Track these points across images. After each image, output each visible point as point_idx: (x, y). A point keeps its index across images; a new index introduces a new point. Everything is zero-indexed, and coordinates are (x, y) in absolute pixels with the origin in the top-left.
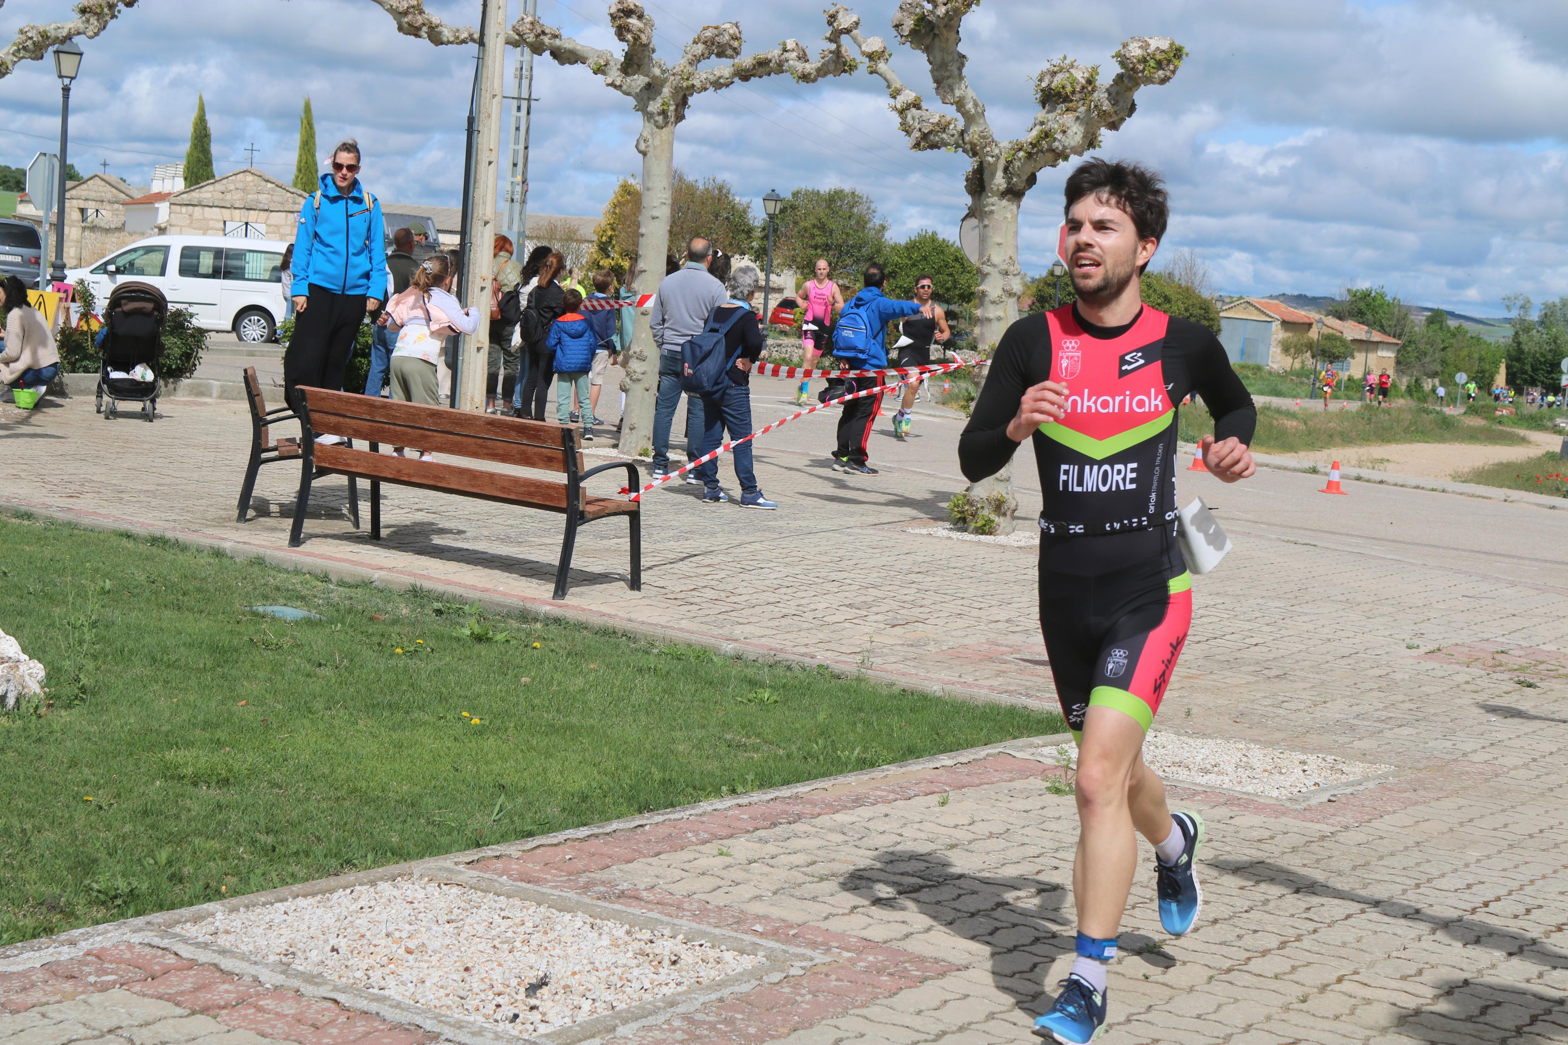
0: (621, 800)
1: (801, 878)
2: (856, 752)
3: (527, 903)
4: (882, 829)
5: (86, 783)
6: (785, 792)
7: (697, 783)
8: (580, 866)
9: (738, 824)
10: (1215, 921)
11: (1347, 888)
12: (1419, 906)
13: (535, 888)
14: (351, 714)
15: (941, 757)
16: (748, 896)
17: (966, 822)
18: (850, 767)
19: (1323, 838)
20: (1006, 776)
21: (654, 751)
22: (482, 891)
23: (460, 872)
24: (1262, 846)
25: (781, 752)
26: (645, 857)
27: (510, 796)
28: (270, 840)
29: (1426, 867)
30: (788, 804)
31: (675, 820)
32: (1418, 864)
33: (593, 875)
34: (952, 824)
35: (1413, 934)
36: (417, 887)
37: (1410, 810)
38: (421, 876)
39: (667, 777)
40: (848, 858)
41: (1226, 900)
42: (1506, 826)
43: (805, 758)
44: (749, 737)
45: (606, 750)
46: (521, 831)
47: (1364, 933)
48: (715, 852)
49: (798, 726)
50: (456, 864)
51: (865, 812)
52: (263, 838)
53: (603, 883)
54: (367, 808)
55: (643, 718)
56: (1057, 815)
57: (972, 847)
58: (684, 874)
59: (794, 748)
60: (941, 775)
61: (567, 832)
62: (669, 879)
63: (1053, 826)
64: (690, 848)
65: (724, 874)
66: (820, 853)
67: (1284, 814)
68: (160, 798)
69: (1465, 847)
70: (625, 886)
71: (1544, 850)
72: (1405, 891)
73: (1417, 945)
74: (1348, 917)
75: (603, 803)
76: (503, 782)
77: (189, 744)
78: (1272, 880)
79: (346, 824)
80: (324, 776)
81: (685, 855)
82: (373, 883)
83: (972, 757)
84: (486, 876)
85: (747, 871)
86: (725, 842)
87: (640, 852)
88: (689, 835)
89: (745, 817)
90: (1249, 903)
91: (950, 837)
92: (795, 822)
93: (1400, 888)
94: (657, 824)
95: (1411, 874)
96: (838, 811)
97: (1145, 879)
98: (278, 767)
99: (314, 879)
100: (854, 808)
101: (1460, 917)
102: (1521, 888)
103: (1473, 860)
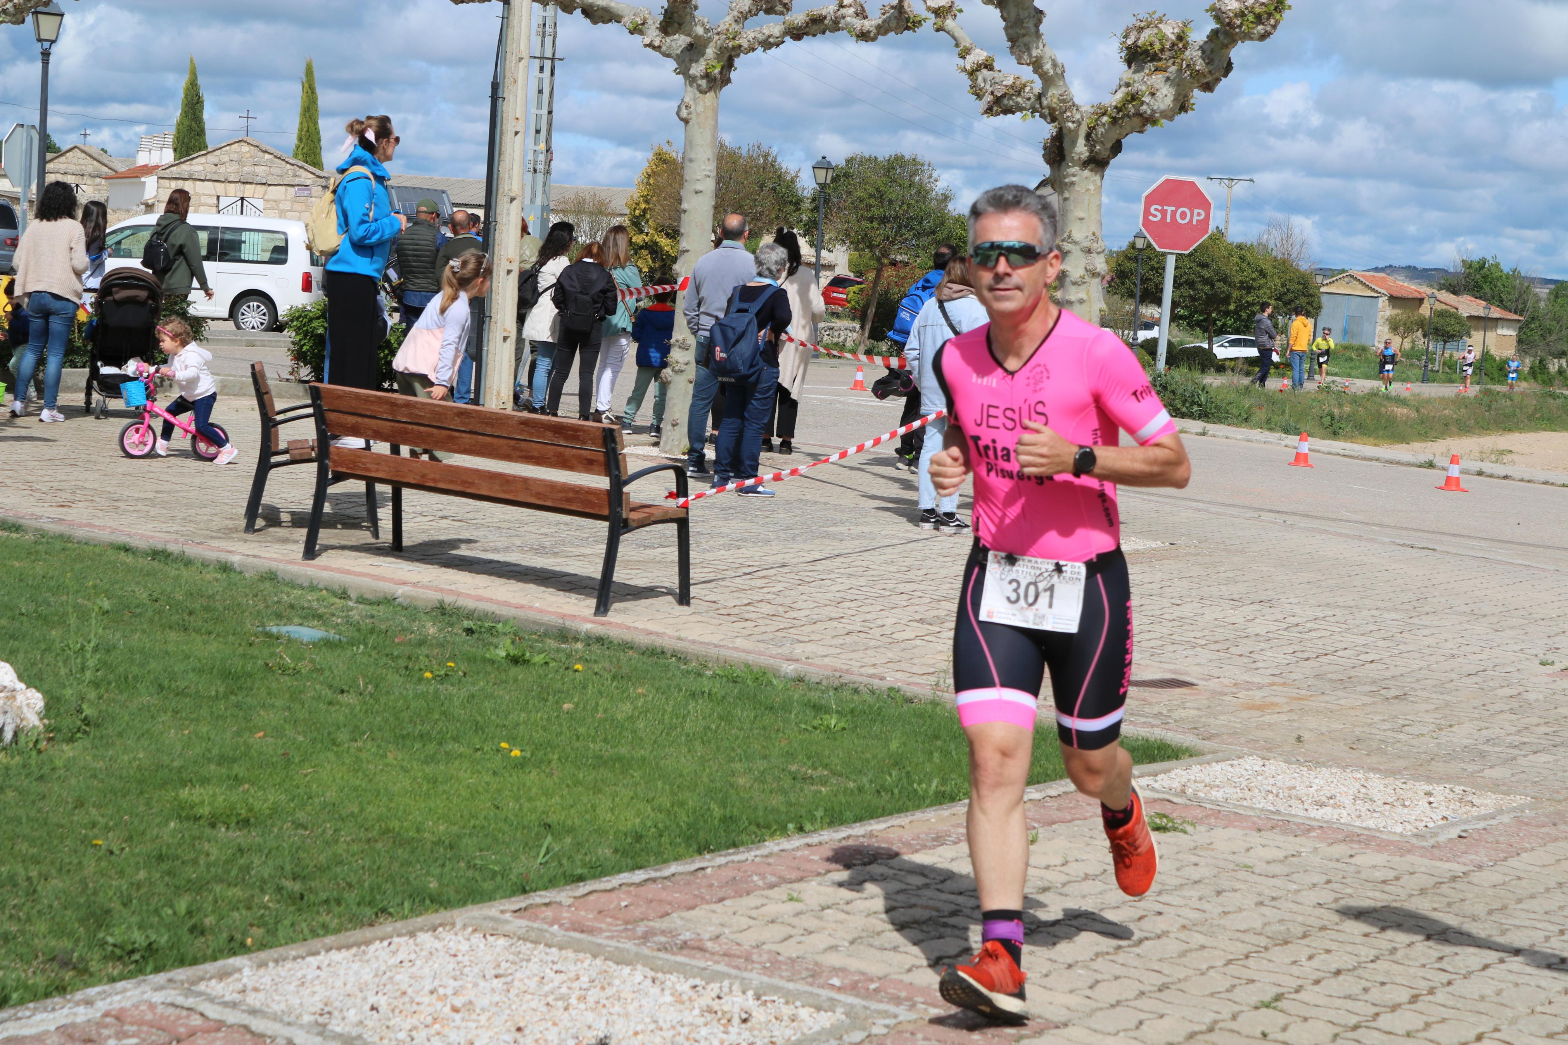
0: (678, 840)
2: (934, 785)
3: (581, 955)
5: (94, 825)
6: (859, 830)
7: (761, 821)
8: (637, 913)
9: (808, 866)
10: (1338, 973)
11: (1483, 935)
12: (1564, 955)
13: (590, 938)
14: (379, 746)
16: (823, 946)
17: (1059, 861)
18: (928, 801)
19: (1454, 879)
21: (712, 785)
22: (532, 942)
23: (507, 921)
24: (1387, 888)
25: (851, 785)
26: (708, 903)
27: (557, 837)
28: (297, 887)
30: (863, 843)
31: (739, 862)
32: (1561, 908)
33: (651, 924)
34: (1043, 864)
35: (1559, 986)
36: (460, 938)
37: (1551, 847)
38: (465, 927)
39: (728, 814)
40: (931, 903)
41: (1349, 948)
43: (878, 792)
44: (815, 769)
45: (660, 784)
46: (572, 875)
47: (1502, 986)
48: (785, 897)
49: (869, 755)
50: (502, 912)
52: (288, 884)
53: (663, 932)
54: (400, 851)
55: (699, 748)
57: (1066, 890)
58: (752, 922)
59: (865, 780)
61: (622, 875)
62: (735, 928)
64: (757, 893)
65: (795, 921)
66: (899, 897)
67: (1409, 851)
68: (176, 841)
70: (687, 935)
72: (1547, 938)
74: (1486, 967)
75: (660, 844)
76: (549, 821)
77: (205, 781)
78: (1399, 926)
79: (379, 868)
80: (352, 814)
81: (751, 901)
82: (412, 934)
84: (536, 925)
85: (820, 918)
86: (796, 886)
87: (703, 899)
88: (755, 878)
89: (816, 858)
90: (1373, 953)
91: (1042, 879)
92: (870, 863)
93: (1542, 934)
94: (719, 866)
95: (1553, 919)
96: (917, 851)
97: (1258, 925)
98: (302, 806)
99: (346, 930)
100: (934, 847)
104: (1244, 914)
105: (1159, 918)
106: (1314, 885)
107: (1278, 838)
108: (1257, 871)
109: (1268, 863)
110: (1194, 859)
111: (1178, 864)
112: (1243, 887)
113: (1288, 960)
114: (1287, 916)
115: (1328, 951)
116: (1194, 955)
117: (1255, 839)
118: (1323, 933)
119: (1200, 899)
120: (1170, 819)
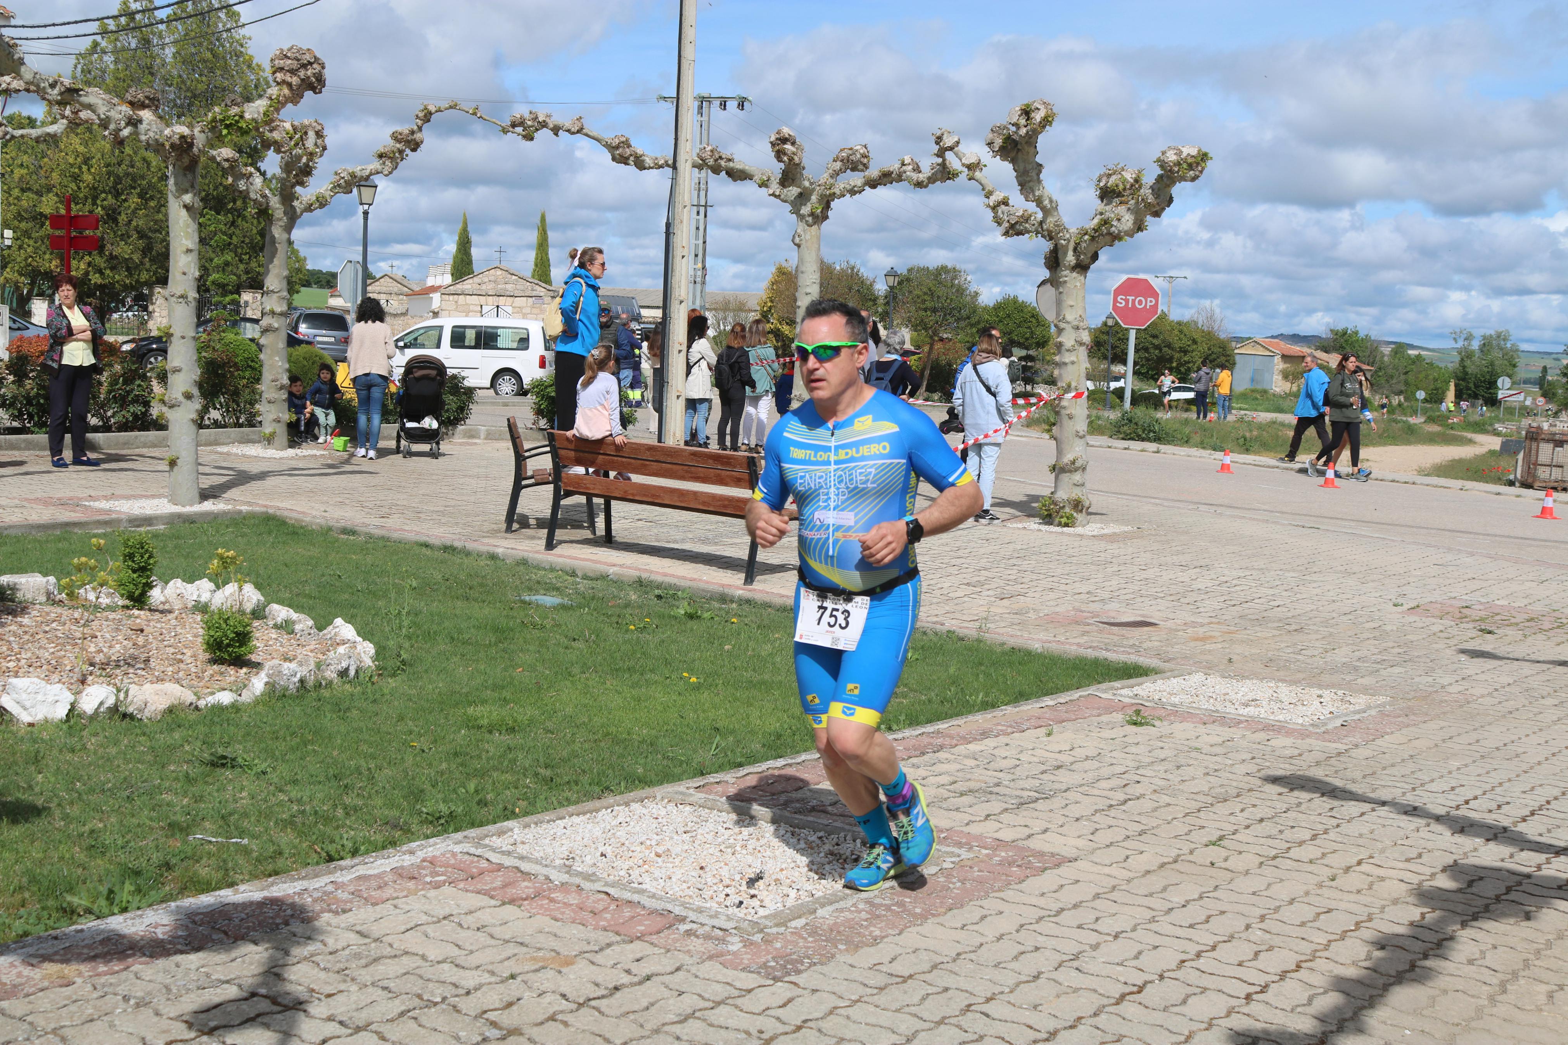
1: (946, 794)
2: (980, 697)
3: (743, 817)
4: (1004, 755)
5: (411, 733)
6: (929, 728)
8: (780, 788)
10: (1261, 820)
11: (1360, 792)
12: (1417, 804)
14: (600, 677)
15: (1045, 699)
17: (1068, 748)
18: (976, 708)
19: (1339, 754)
20: (1095, 712)
22: (708, 808)
23: (691, 795)
24: (1293, 761)
25: (923, 697)
27: (724, 736)
28: (548, 773)
29: (1419, 775)
30: (933, 737)
32: (1412, 772)
33: (789, 795)
34: (1057, 750)
35: (1413, 826)
36: (660, 806)
37: (1405, 731)
38: (662, 799)
40: (981, 778)
41: (1269, 803)
42: (1478, 741)
43: (942, 702)
46: (735, 763)
47: (1375, 827)
49: (935, 677)
50: (688, 788)
51: (990, 743)
52: (542, 771)
53: (798, 801)
54: (617, 748)
56: (1136, 742)
57: (1073, 767)
59: (933, 694)
60: (1046, 713)
61: (768, 762)
63: (1133, 749)
66: (959, 774)
67: (1307, 736)
68: (466, 743)
69: (1448, 758)
70: (814, 803)
71: (1508, 759)
72: (1404, 794)
73: (1416, 834)
74: (1363, 814)
75: (794, 741)
76: (717, 726)
77: (484, 702)
78: (1302, 788)
79: (603, 760)
80: (584, 723)
82: (627, 804)
83: (1068, 698)
84: (711, 797)
90: (1286, 806)
91: (1056, 760)
92: (938, 751)
93: (1400, 791)
95: (1408, 780)
96: (970, 742)
97: (1206, 789)
98: (550, 718)
99: (583, 802)
100: (982, 739)
101: (1448, 813)
102: (1493, 788)
103: (1455, 768)
104: (1196, 781)
106: (1244, 761)
107: (1216, 729)
108: (1204, 752)
109: (1212, 746)
110: (1161, 744)
111: (1150, 748)
112: (1195, 763)
113: (1227, 813)
114: (1226, 782)
115: (1254, 806)
116: (1162, 810)
117: (1202, 729)
118: (1250, 794)
119: (1166, 772)
120: (1143, 717)
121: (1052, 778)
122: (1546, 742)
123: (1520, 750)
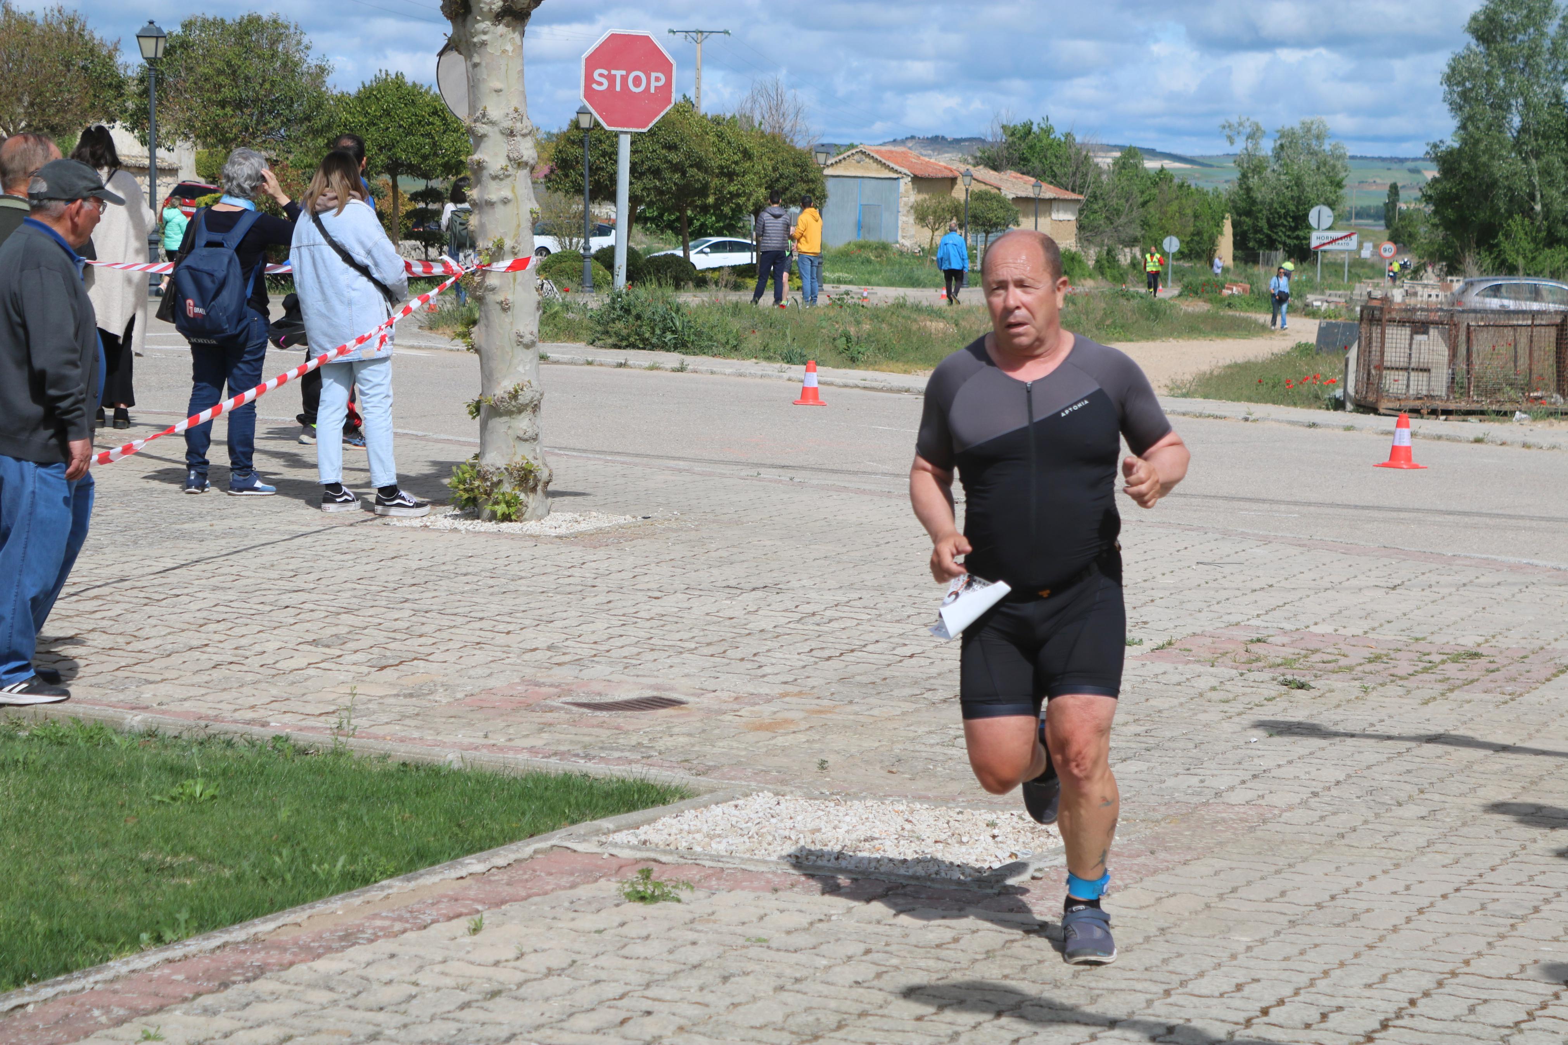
2: (339, 865)
4: (387, 977)
6: (238, 934)
7: (103, 933)
9: (170, 990)
12: (1174, 1021)
15: (468, 860)
17: (512, 955)
18: (332, 887)
20: (565, 881)
21: (32, 889)
24: (943, 953)
25: (227, 873)
29: (1177, 965)
30: (244, 951)
31: (73, 992)
32: (1165, 961)
34: (491, 959)
37: (1148, 882)
39: (56, 928)
42: (1283, 894)
43: (264, 879)
44: (176, 854)
48: (138, 1035)
49: (249, 831)
51: (359, 954)
56: (645, 934)
57: (523, 991)
59: (246, 865)
60: (469, 888)
63: (639, 949)
64: (99, 1033)
66: (297, 1022)
67: (970, 903)
69: (1230, 929)
71: (1339, 925)
72: (1149, 1003)
78: (960, 1004)
83: (512, 857)
86: (153, 1018)
88: (96, 1013)
89: (180, 977)
91: (490, 980)
92: (255, 978)
93: (1142, 998)
94: (45, 1001)
95: (1155, 976)
96: (319, 956)
97: (778, 1017)
100: (343, 949)
101: (1231, 1034)
102: (1312, 983)
103: (1242, 948)
104: (760, 1004)
105: (648, 1020)
106: (850, 958)
107: (799, 899)
108: (774, 945)
109: (789, 932)
110: (691, 936)
111: (670, 945)
112: (757, 968)
114: (816, 1002)
117: (770, 902)
118: (863, 1021)
119: (701, 989)
120: (657, 885)
121: (482, 1016)
122: (1408, 888)
123: (1361, 906)
